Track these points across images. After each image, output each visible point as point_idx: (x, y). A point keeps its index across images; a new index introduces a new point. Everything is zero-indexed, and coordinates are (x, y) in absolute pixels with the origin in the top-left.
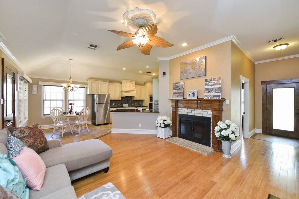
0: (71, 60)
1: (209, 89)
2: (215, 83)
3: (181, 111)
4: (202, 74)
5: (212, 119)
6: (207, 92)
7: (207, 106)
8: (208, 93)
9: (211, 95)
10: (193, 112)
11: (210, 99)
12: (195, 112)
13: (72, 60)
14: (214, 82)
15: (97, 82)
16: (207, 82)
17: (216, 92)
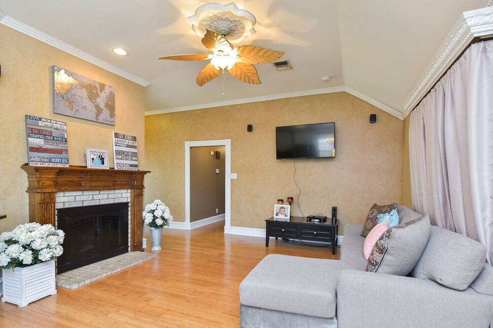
1: (123, 152)
2: (130, 144)
3: (66, 199)
4: (110, 121)
5: (130, 204)
6: (120, 157)
7: (124, 183)
8: (122, 159)
9: (126, 164)
10: (95, 197)
11: (124, 169)
12: (100, 197)
14: (128, 142)
16: (119, 139)
17: (132, 160)
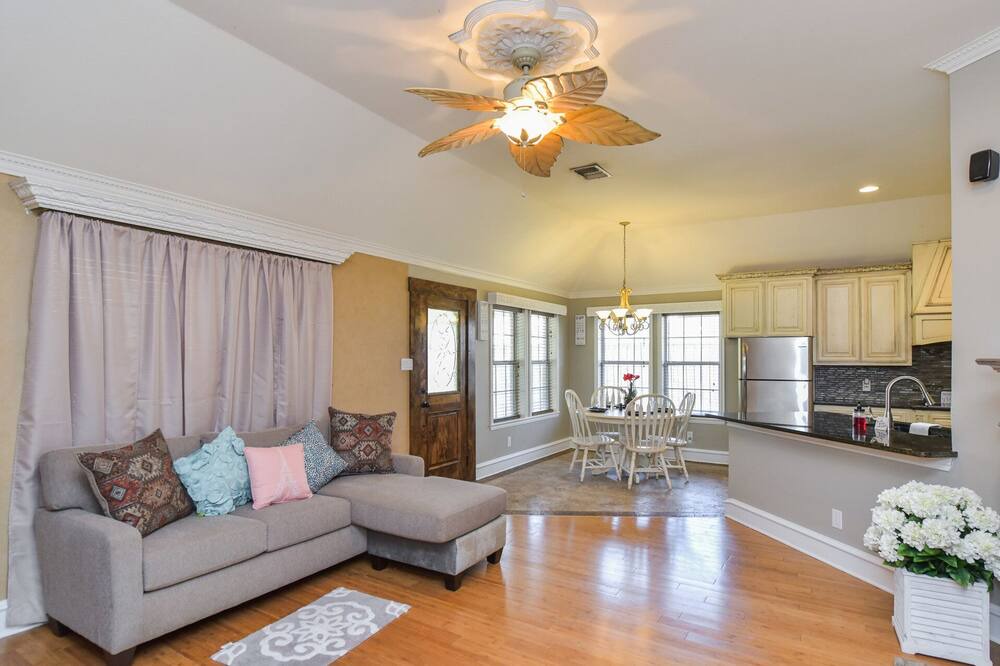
0: (624, 224)
13: (628, 223)
15: (757, 282)
